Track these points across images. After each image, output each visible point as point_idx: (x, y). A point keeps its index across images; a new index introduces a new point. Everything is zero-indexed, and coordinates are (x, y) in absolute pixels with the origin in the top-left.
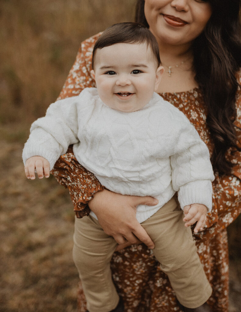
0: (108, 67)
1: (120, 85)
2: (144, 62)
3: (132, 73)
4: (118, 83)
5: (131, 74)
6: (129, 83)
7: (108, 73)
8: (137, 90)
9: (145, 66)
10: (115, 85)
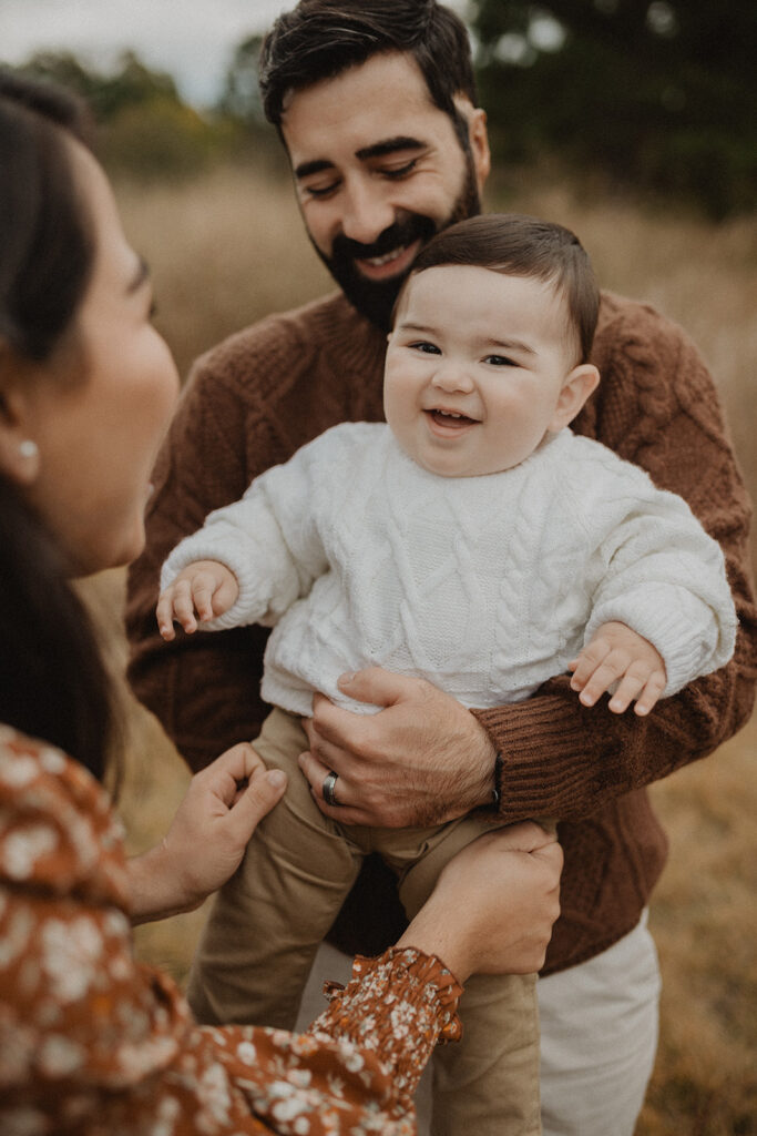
0: (421, 329)
1: (439, 388)
2: (526, 338)
3: (489, 361)
4: (435, 381)
5: (483, 364)
6: (466, 385)
7: (421, 348)
8: (486, 411)
9: (524, 349)
10: (427, 384)
